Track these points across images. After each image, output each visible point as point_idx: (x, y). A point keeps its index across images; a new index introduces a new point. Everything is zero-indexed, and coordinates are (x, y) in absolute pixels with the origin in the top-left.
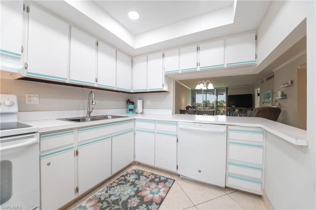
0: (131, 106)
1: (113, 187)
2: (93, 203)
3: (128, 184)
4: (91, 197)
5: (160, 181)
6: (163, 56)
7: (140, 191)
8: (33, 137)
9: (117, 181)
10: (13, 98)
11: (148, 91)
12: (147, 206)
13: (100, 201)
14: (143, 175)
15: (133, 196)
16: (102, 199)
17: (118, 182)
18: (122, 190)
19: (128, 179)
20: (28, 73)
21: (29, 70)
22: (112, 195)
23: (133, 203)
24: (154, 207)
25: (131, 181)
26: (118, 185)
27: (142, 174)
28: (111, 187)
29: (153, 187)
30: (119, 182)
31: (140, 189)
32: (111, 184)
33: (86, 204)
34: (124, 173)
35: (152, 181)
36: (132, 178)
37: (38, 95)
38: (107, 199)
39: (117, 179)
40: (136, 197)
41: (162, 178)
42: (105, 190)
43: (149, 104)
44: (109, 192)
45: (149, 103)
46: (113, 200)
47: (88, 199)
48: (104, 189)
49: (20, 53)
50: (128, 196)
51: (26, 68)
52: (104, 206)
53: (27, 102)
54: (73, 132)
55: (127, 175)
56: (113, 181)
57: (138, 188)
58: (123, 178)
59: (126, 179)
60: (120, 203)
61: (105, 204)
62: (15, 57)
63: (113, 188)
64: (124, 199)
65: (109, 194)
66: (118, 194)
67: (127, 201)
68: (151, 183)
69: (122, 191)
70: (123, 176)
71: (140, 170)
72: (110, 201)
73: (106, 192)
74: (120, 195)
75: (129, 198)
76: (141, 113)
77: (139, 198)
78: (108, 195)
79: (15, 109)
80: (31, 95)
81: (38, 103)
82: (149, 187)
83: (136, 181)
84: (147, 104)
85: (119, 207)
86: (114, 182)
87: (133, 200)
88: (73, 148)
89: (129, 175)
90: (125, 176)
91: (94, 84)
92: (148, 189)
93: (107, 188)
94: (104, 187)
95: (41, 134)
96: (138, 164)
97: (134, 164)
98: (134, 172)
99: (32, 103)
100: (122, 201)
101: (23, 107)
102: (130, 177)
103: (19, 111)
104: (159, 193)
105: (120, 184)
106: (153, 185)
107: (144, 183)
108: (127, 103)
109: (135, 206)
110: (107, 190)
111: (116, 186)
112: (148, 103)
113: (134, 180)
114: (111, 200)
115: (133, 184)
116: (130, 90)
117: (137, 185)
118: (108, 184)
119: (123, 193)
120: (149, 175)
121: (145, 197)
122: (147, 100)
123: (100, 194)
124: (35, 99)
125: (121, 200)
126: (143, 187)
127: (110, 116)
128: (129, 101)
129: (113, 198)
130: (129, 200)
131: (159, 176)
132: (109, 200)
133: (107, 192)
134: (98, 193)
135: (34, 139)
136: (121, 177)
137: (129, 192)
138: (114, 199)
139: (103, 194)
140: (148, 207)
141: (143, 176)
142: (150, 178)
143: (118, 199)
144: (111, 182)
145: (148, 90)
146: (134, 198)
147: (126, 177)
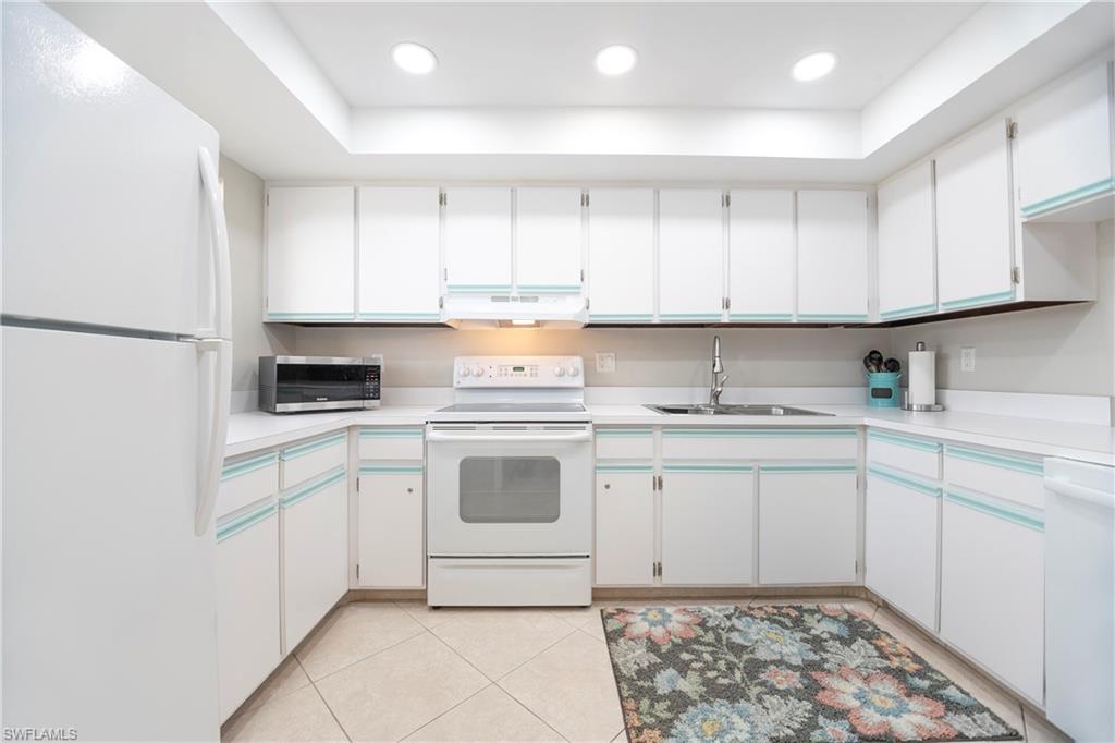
0: (883, 379)
1: (752, 616)
2: (687, 619)
3: (799, 635)
4: (691, 607)
5: (933, 694)
6: (1011, 136)
7: (823, 670)
8: (584, 428)
9: (770, 610)
10: (577, 362)
11: (940, 312)
12: (815, 712)
13: (702, 624)
14: (874, 641)
15: (794, 668)
16: (710, 624)
17: (774, 614)
18: (772, 636)
19: (810, 625)
20: (591, 316)
21: (592, 311)
22: (738, 630)
23: (779, 678)
24: (838, 729)
25: (813, 632)
26: (769, 620)
27: (872, 635)
28: (746, 615)
29: (880, 689)
30: (776, 617)
31: (826, 666)
32: (751, 609)
33: (675, 612)
34: (808, 605)
35: (899, 674)
36: (821, 628)
37: (613, 355)
38: (720, 631)
39: (774, 607)
40: (798, 674)
41: (951, 692)
42: (727, 613)
43: (972, 369)
44: (735, 621)
45: (973, 361)
46: (734, 640)
47: (682, 607)
48: (727, 609)
49: (579, 283)
50: (778, 657)
51: (588, 308)
52: (706, 639)
53: (599, 370)
54: (650, 432)
55: (812, 612)
56: (760, 605)
57: (825, 661)
58: (794, 613)
59: (803, 621)
60: (745, 657)
61: (710, 637)
62: (574, 291)
63: (749, 618)
64: (762, 654)
65: (733, 626)
66: (755, 638)
67: (765, 664)
68: (883, 675)
69: (767, 638)
70: (798, 609)
71: (872, 624)
72: (724, 638)
73: (726, 616)
74: (757, 641)
75: (779, 663)
76: (928, 409)
77: (806, 682)
78: (728, 624)
79: (579, 382)
80: (605, 355)
81: (614, 369)
82: (866, 679)
83: (831, 642)
84: (964, 369)
85: (737, 661)
86: (760, 608)
87: (784, 673)
88: (649, 468)
89: (817, 616)
90: (806, 611)
91: (720, 315)
92: (859, 683)
93: (736, 610)
94: (730, 607)
95: (596, 427)
96: (881, 604)
97: (862, 599)
98: (846, 616)
99: (606, 370)
100: (751, 656)
101: (592, 379)
102: (819, 621)
103: (586, 386)
104: (890, 717)
105: (775, 620)
106: (889, 687)
107: (859, 661)
108: (868, 367)
109: (781, 687)
110: (732, 615)
111: (763, 620)
112: (965, 363)
113: (825, 636)
114: (728, 639)
115: (817, 643)
116: (865, 316)
117: (826, 651)
118: (744, 605)
119: (769, 642)
120: (899, 655)
121: (827, 693)
122: (964, 351)
123: (711, 611)
124: (609, 360)
125: (752, 652)
126: (843, 668)
127: (781, 407)
128: (874, 356)
129: (736, 638)
130: (772, 667)
131: (941, 679)
132: (724, 636)
133: (729, 617)
134: (707, 609)
135: (585, 433)
136: (790, 607)
137: (785, 650)
138: (737, 641)
139: (716, 617)
140: (816, 715)
141: (871, 643)
142: (896, 663)
143: (747, 647)
144: (755, 604)
145: (940, 306)
146: (790, 672)
147: (806, 617)
